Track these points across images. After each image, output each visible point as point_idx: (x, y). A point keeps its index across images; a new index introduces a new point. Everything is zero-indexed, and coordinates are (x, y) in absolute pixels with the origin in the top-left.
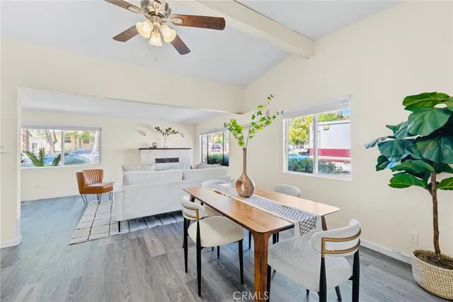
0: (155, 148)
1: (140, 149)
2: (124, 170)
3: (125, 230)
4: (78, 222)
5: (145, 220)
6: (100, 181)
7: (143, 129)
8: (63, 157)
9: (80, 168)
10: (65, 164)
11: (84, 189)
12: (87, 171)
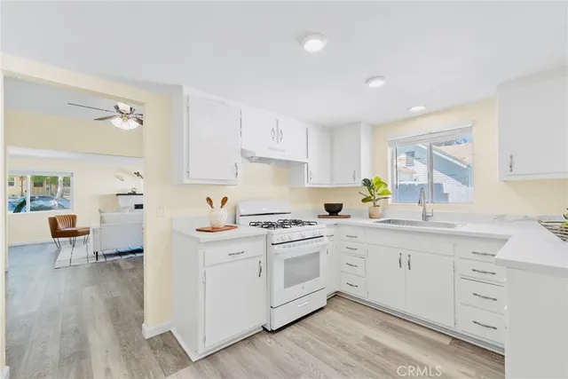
0: (134, 194)
1: (118, 195)
2: (101, 212)
3: (102, 260)
4: (55, 261)
5: (120, 254)
6: (74, 225)
7: (119, 174)
8: (29, 204)
9: (53, 214)
10: (31, 210)
11: (56, 233)
12: (60, 217)
